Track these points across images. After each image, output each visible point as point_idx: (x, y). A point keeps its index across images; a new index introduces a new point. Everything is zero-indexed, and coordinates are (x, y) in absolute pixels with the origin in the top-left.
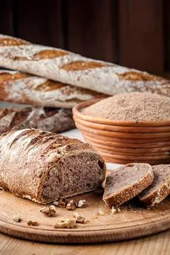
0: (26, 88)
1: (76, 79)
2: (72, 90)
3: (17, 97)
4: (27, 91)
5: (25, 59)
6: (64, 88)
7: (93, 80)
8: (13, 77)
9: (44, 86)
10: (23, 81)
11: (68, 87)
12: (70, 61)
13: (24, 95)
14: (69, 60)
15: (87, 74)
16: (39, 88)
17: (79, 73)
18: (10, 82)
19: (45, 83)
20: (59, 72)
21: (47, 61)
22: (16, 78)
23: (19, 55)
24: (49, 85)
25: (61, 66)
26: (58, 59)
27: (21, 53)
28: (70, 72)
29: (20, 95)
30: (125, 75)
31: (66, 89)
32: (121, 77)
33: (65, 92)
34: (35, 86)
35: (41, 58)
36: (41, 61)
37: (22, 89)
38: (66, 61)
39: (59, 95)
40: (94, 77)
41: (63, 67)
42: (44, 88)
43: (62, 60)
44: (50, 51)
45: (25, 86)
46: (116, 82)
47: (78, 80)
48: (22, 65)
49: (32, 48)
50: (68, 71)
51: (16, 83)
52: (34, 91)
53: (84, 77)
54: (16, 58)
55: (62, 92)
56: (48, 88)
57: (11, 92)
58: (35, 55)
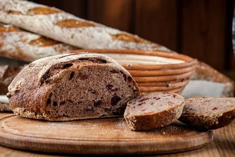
0: (20, 41)
1: (70, 36)
2: (64, 48)
3: (11, 49)
4: (21, 45)
5: (20, 13)
6: (57, 46)
7: (87, 38)
8: (7, 30)
9: (38, 41)
10: (17, 34)
11: (61, 45)
12: (65, 19)
13: (18, 48)
14: (63, 17)
15: (81, 32)
16: (32, 42)
17: (73, 30)
18: (5, 33)
19: (38, 39)
20: (53, 29)
21: (41, 16)
22: (10, 31)
23: (13, 9)
24: (42, 42)
25: (56, 22)
26: (53, 16)
27: (16, 8)
28: (65, 29)
29: (14, 48)
30: (117, 36)
31: (59, 47)
32: (114, 37)
33: (58, 49)
34: (29, 41)
35: (36, 14)
36: (35, 16)
37: (16, 42)
38: (60, 18)
39: (52, 52)
40: (88, 35)
41: (58, 23)
42: (37, 43)
43: (57, 17)
44: (45, 9)
45: (19, 39)
46: (109, 42)
47: (72, 37)
48: (16, 19)
49: (26, 4)
50: (62, 28)
51: (10, 35)
52: (28, 45)
53: (78, 35)
54: (10, 12)
55: (55, 49)
56: (41, 44)
57: (5, 43)
58: (30, 10)
